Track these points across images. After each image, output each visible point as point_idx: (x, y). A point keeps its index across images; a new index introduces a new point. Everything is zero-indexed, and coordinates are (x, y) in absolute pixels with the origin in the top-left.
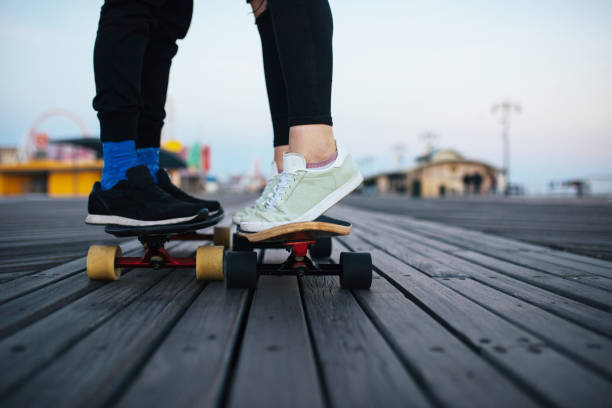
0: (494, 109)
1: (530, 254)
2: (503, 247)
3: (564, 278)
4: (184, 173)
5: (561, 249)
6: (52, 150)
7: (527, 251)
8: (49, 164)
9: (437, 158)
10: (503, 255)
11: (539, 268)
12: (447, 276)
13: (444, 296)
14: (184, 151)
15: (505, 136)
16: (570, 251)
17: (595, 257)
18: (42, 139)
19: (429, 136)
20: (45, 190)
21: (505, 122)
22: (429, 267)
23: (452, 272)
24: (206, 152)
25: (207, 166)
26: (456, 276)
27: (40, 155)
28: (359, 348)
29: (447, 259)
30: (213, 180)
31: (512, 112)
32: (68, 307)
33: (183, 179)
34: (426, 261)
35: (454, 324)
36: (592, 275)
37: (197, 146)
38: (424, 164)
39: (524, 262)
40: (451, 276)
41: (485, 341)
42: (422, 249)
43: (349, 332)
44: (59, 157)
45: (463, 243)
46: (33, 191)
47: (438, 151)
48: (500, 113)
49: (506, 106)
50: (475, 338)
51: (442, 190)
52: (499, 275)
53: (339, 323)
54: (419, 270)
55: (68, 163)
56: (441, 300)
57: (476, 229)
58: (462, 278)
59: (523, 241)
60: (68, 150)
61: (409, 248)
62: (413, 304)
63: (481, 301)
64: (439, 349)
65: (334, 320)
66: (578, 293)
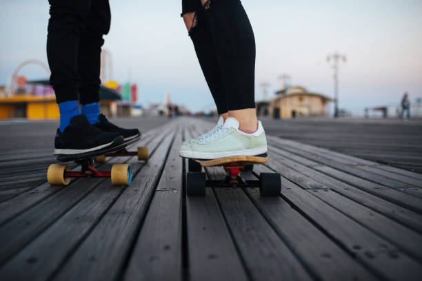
0: (328, 59)
1: (366, 168)
2: (346, 162)
3: (394, 189)
4: (120, 103)
5: (386, 164)
6: (29, 88)
7: (363, 165)
8: (27, 97)
9: (290, 92)
10: (347, 169)
11: (376, 180)
12: (316, 188)
13: (318, 207)
14: (119, 88)
15: (335, 77)
16: (392, 165)
17: (410, 170)
18: (22, 80)
19: (285, 77)
20: (25, 115)
21: (335, 68)
22: (301, 180)
23: (319, 184)
24: (134, 89)
25: (134, 98)
26: (322, 189)
27: (21, 91)
28: (272, 255)
29: (310, 172)
30: (139, 107)
31: (340, 62)
32: (60, 221)
33: (118, 107)
34: (298, 176)
35: (331, 232)
36: (413, 186)
37: (128, 84)
38: (281, 96)
39: (364, 175)
40: (318, 188)
41: (357, 247)
42: (292, 164)
43: (261, 241)
44: (34, 93)
45: (318, 159)
46: (16, 116)
47: (290, 87)
48: (332, 62)
49: (336, 57)
50: (350, 245)
51: (294, 114)
52: (350, 187)
53: (252, 232)
54: (295, 183)
55: (40, 97)
56: (317, 210)
57: (324, 147)
58: (326, 190)
59: (358, 157)
60: (40, 88)
61: (284, 164)
62: (299, 215)
63: (344, 210)
64: (328, 256)
65: (248, 230)
66: (408, 203)
